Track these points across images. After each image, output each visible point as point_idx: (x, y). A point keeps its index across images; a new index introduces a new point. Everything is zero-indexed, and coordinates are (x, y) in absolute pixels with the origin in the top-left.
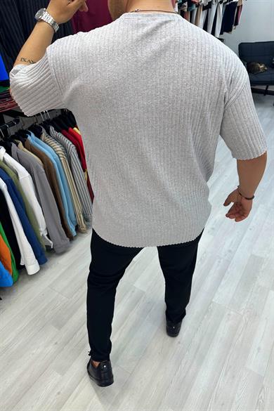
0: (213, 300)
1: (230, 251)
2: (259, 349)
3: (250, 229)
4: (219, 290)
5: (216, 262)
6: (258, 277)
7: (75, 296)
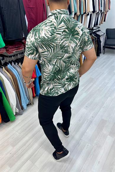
0: (82, 139)
1: (92, 117)
2: (99, 162)
3: (103, 108)
4: (85, 134)
5: (86, 122)
6: (104, 129)
7: (22, 133)
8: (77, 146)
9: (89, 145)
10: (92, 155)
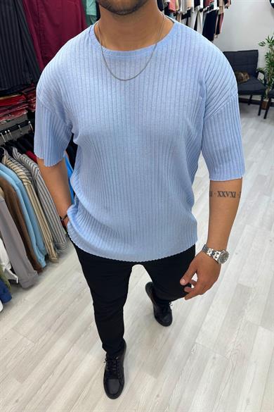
0: (197, 341)
2: (248, 401)
8: (188, 361)
9: (217, 355)
10: (228, 384)
